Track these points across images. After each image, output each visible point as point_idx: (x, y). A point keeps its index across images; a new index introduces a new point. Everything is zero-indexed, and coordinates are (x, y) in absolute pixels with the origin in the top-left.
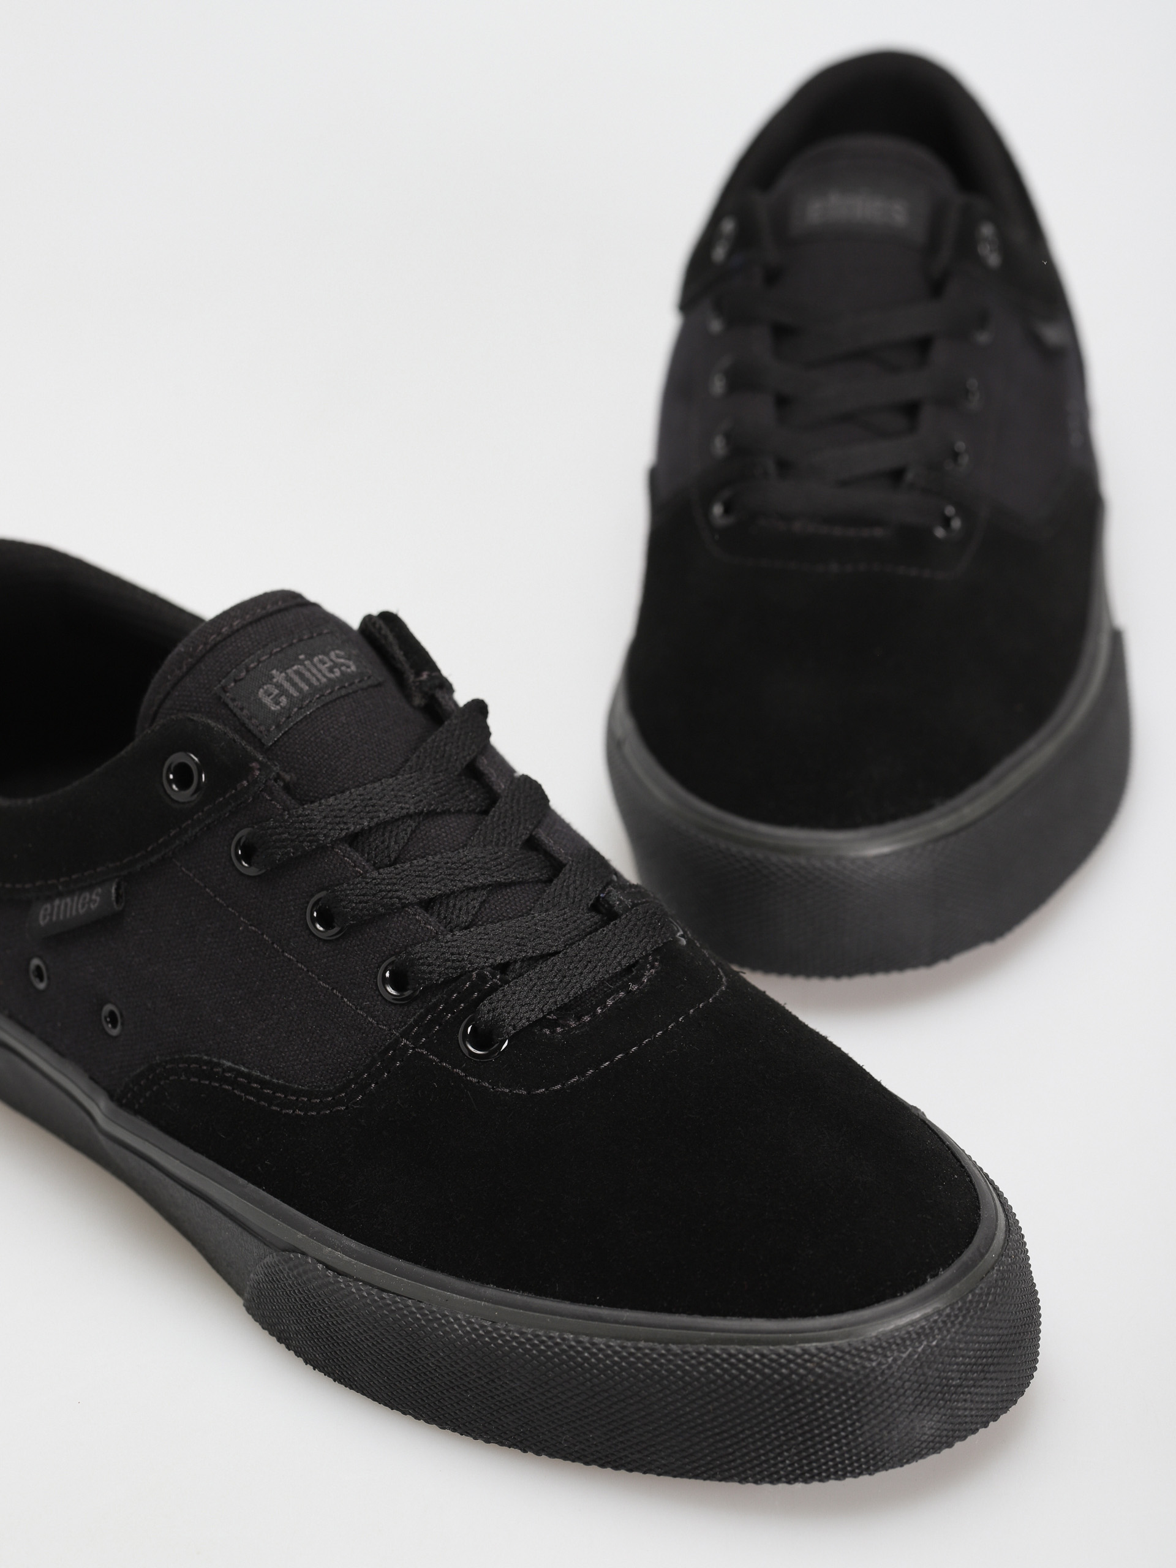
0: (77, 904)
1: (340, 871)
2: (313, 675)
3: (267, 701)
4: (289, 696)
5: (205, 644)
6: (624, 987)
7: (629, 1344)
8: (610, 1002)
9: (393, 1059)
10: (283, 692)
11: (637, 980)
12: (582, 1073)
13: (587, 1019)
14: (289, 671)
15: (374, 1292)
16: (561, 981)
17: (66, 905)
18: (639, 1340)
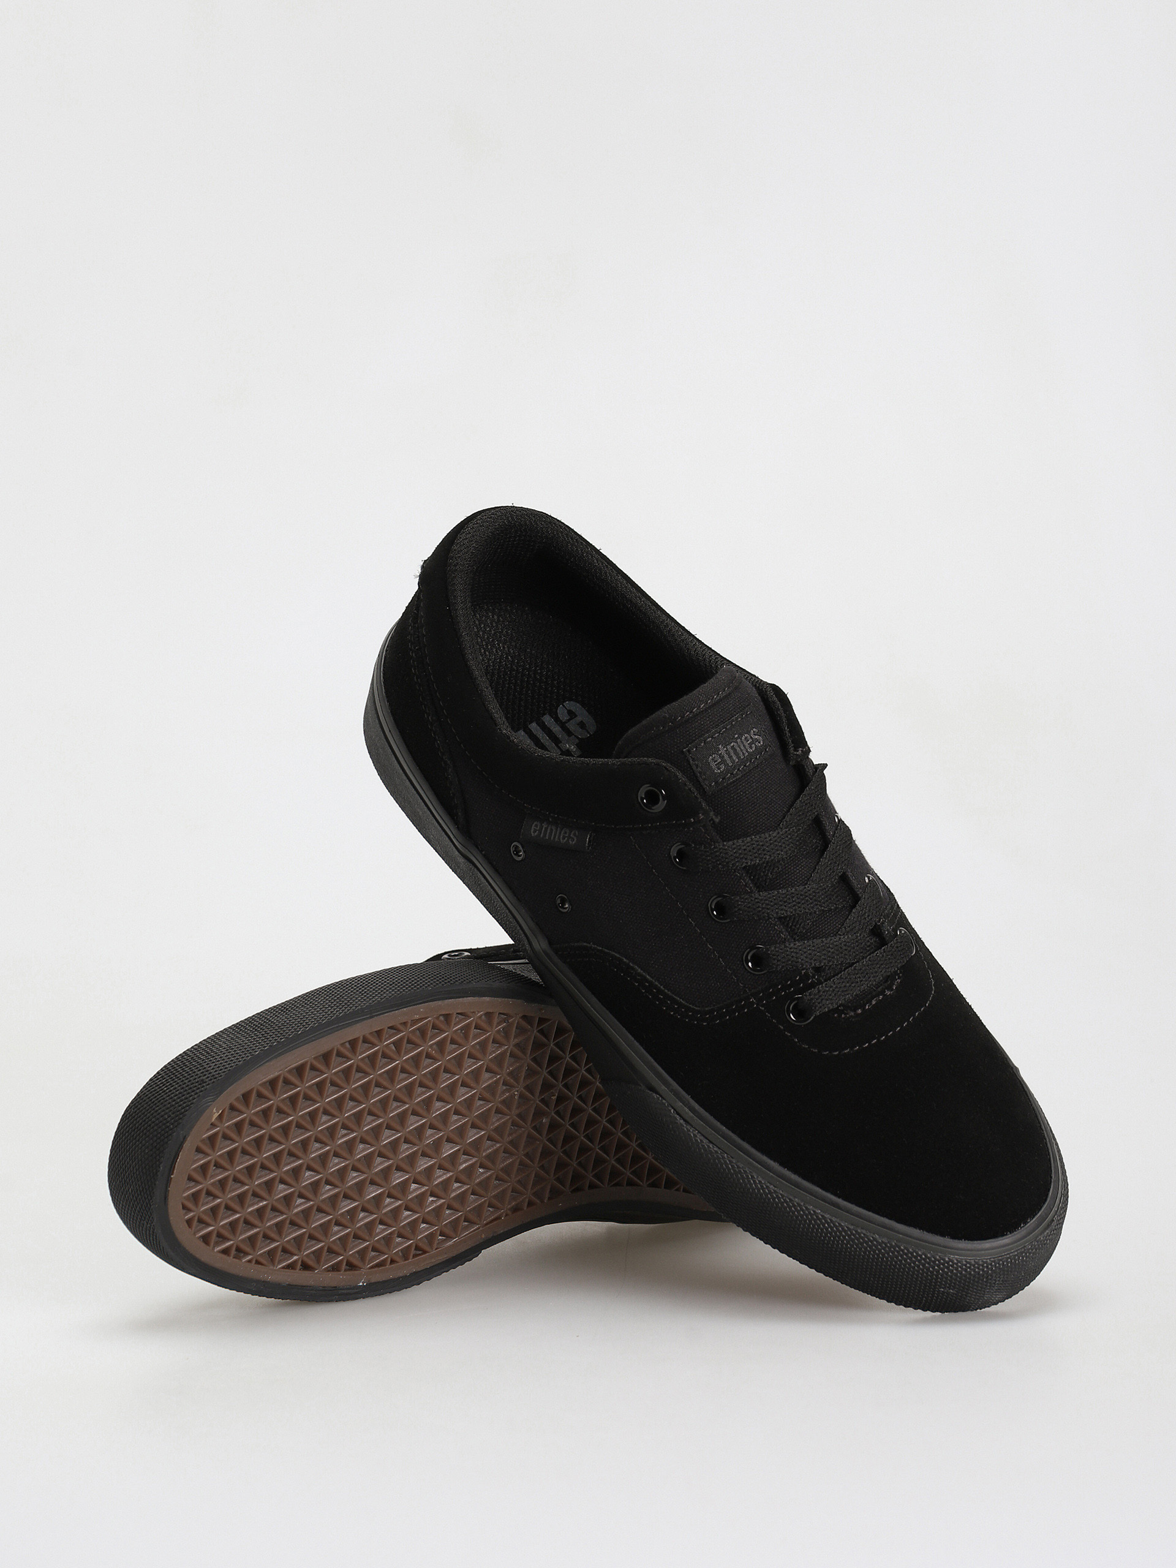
0: (560, 836)
1: (736, 886)
2: (742, 750)
3: (713, 765)
4: (727, 765)
5: (683, 717)
6: (882, 993)
7: (852, 1227)
8: (874, 1002)
9: (744, 1007)
10: (723, 761)
11: (890, 988)
12: (852, 1048)
13: (860, 1011)
14: (728, 747)
15: (705, 1141)
16: (850, 986)
17: (552, 830)
18: (858, 1227)
